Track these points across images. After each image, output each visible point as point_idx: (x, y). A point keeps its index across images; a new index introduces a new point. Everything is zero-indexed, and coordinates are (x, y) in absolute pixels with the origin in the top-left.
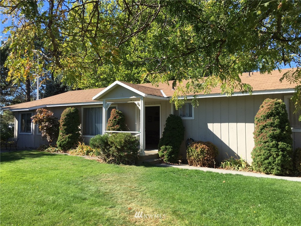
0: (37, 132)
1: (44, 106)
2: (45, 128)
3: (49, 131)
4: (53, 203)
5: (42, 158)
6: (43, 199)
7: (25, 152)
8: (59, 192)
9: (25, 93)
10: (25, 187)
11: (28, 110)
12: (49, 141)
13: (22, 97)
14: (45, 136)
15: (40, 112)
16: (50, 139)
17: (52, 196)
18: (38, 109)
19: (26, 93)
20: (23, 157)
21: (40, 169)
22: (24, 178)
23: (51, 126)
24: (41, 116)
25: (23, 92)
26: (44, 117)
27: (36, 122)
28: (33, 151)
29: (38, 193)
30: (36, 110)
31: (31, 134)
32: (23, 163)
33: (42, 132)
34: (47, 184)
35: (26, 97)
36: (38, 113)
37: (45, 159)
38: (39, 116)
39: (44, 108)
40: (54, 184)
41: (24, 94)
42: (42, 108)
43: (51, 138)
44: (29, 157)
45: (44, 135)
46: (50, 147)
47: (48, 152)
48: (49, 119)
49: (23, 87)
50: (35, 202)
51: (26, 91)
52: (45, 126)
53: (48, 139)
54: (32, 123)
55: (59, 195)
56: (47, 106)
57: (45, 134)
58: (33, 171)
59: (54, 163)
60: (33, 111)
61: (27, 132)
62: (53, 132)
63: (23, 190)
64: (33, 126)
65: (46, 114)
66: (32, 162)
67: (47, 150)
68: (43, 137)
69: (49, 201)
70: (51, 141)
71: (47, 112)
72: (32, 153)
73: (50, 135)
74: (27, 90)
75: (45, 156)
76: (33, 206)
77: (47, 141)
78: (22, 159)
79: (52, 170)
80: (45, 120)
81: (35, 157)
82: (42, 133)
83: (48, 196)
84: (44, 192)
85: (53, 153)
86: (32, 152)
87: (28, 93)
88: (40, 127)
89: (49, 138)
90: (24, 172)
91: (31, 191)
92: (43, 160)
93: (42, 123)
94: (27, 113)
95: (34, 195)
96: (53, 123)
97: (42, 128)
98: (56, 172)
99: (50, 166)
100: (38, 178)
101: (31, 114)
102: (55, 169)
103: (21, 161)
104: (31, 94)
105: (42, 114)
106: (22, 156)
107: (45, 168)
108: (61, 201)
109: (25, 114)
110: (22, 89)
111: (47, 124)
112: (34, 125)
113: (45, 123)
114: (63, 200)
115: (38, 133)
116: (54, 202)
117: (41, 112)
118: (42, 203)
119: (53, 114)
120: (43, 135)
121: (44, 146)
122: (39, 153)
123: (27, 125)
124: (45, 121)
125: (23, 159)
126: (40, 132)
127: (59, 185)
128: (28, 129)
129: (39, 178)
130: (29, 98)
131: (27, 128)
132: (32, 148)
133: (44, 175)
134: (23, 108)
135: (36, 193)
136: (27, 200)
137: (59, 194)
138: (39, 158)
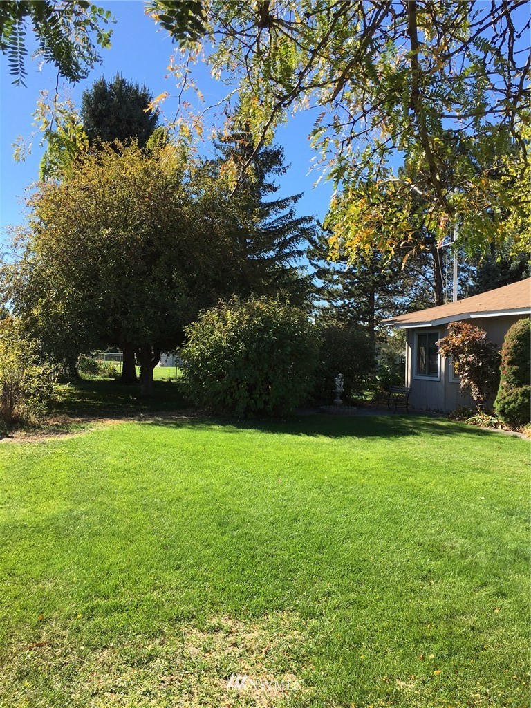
0: (451, 375)
1: (466, 317)
2: (467, 369)
3: (476, 374)
4: (463, 557)
5: (457, 439)
6: (441, 541)
7: (422, 421)
8: (482, 532)
9: (432, 288)
10: (407, 501)
11: (430, 325)
12: (475, 399)
13: (426, 297)
14: (468, 388)
15: (455, 331)
16: (478, 394)
17: (463, 537)
18: (451, 324)
19: (434, 287)
20: (416, 431)
21: (448, 463)
22: (410, 480)
23: (480, 364)
24: (456, 340)
25: (428, 286)
26: (463, 342)
27: (447, 355)
28: (440, 418)
29: (433, 522)
30: (446, 325)
31: (438, 379)
32: (414, 444)
33: (461, 376)
34: (458, 504)
35: (434, 296)
36: (451, 333)
37: (462, 440)
38: (454, 340)
39: (464, 321)
40: (472, 506)
41: (429, 291)
42: (460, 321)
43: (481, 392)
44: (430, 432)
45: (466, 385)
46: (479, 413)
47: (475, 424)
48: (475, 347)
49: (428, 277)
50: (420, 544)
51: (434, 284)
52: (467, 363)
53: (475, 394)
54: (439, 355)
55: (480, 540)
56: (472, 317)
57: (467, 381)
58: (432, 466)
59: (483, 453)
60: (439, 329)
61: (429, 374)
62: (486, 377)
63: (401, 508)
64: (441, 362)
65: (469, 335)
66: (434, 444)
67: (473, 421)
68: (464, 389)
69: (452, 548)
70: (482, 398)
71: (472, 330)
72: (437, 422)
73: (479, 384)
74: (436, 281)
75: (465, 434)
76: (417, 551)
77: (472, 398)
78: (414, 434)
79: (474, 470)
80: (466, 349)
81: (441, 434)
82: (461, 380)
83: (454, 534)
84: (446, 523)
85: (485, 429)
86: (438, 420)
87: (438, 289)
88: (456, 366)
89: (476, 391)
90: (412, 466)
91: (418, 515)
92: (459, 442)
93: (461, 356)
94: (430, 332)
95: (423, 524)
96: (486, 356)
97: (461, 368)
98: (483, 477)
99: (472, 460)
100: (438, 484)
101: (437, 334)
102: (482, 470)
103: (410, 439)
104: (445, 289)
105: (460, 336)
106: (414, 428)
107: (459, 462)
108: (482, 557)
109: (425, 335)
110: (427, 280)
111: (470, 358)
112: (443, 359)
113: (466, 357)
114: (486, 554)
115: (451, 380)
116: (464, 554)
117: (458, 330)
118: (435, 551)
119: (484, 336)
120: (462, 384)
121: (465, 409)
122: (453, 426)
123: (430, 358)
124: (467, 352)
125: (417, 434)
126: (456, 376)
127: (485, 512)
128: (432, 368)
129: (442, 486)
130: (439, 299)
131: (429, 365)
132: (441, 413)
133: (454, 479)
134: (419, 321)
135: (428, 522)
136: (405, 536)
137: (481, 536)
138: (451, 438)
